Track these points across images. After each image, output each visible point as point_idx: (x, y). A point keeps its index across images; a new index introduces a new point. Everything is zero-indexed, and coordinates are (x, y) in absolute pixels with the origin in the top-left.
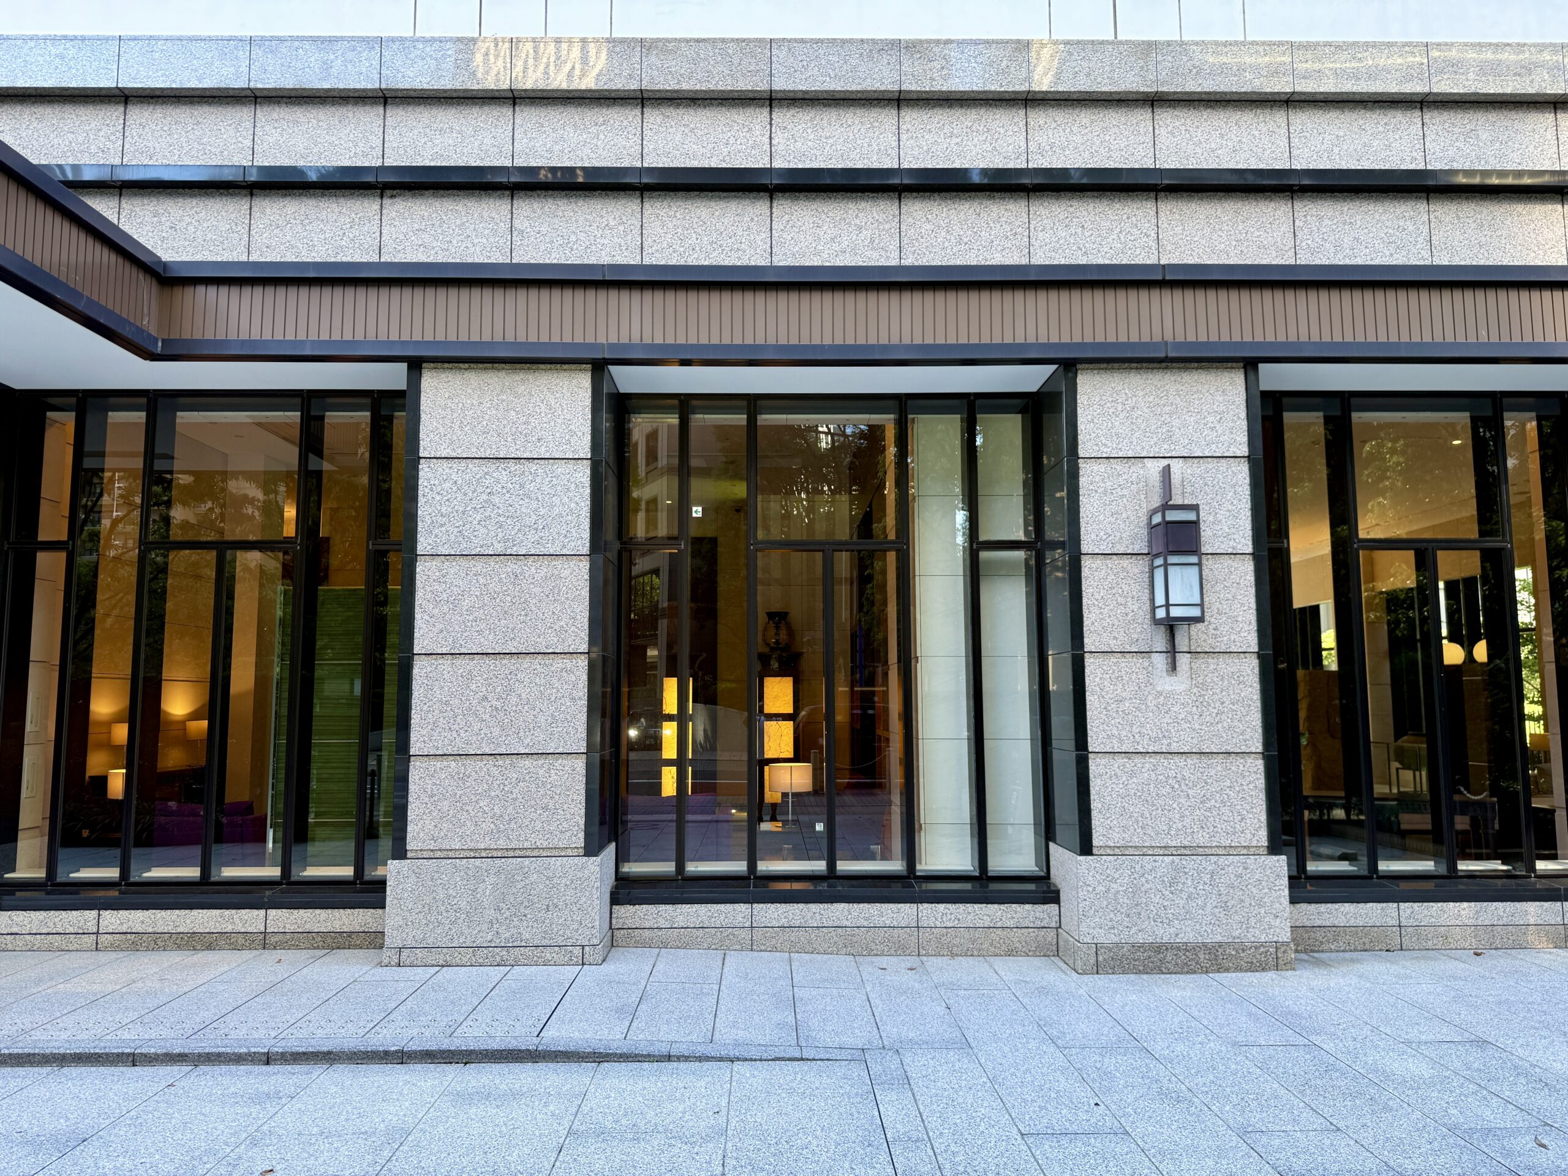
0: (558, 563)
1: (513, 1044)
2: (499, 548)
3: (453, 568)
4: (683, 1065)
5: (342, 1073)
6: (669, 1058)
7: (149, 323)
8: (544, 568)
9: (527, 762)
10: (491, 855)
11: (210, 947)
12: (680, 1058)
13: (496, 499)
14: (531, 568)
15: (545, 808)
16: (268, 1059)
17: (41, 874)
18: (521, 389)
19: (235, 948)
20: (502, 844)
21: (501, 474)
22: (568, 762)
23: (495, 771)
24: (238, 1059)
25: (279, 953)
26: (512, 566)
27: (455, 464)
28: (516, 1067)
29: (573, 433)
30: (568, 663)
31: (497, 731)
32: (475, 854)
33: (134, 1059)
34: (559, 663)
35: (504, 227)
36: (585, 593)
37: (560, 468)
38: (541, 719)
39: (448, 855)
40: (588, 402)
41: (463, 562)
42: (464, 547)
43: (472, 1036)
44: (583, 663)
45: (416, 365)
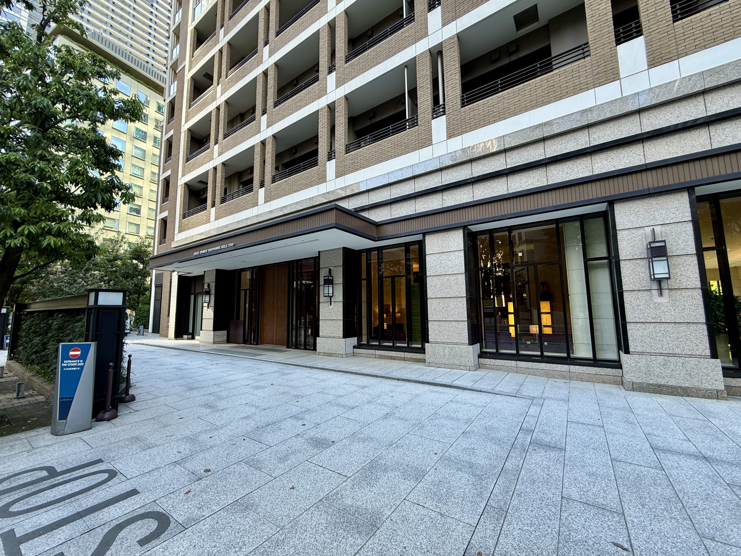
0: (457, 275)
1: (445, 383)
2: (444, 273)
3: (434, 278)
4: (484, 393)
5: (411, 384)
6: (481, 391)
7: (375, 235)
8: (454, 277)
9: (454, 323)
10: (447, 343)
11: (394, 359)
12: (483, 392)
13: (442, 262)
14: (451, 277)
15: (458, 333)
16: (398, 379)
17: (366, 343)
18: (447, 236)
19: (399, 360)
20: (449, 341)
21: (444, 256)
22: (463, 323)
23: (446, 325)
24: (393, 379)
25: (407, 362)
26: (447, 277)
27: (433, 255)
28: (446, 388)
29: (459, 244)
30: (461, 299)
31: (446, 315)
32: (444, 343)
33: (376, 376)
34: (459, 299)
35: (441, 199)
36: (464, 282)
37: (457, 253)
38: (456, 312)
39: (438, 343)
40: (462, 236)
41: (437, 277)
42: (436, 274)
43: (438, 381)
44: (465, 299)
45: (424, 234)
